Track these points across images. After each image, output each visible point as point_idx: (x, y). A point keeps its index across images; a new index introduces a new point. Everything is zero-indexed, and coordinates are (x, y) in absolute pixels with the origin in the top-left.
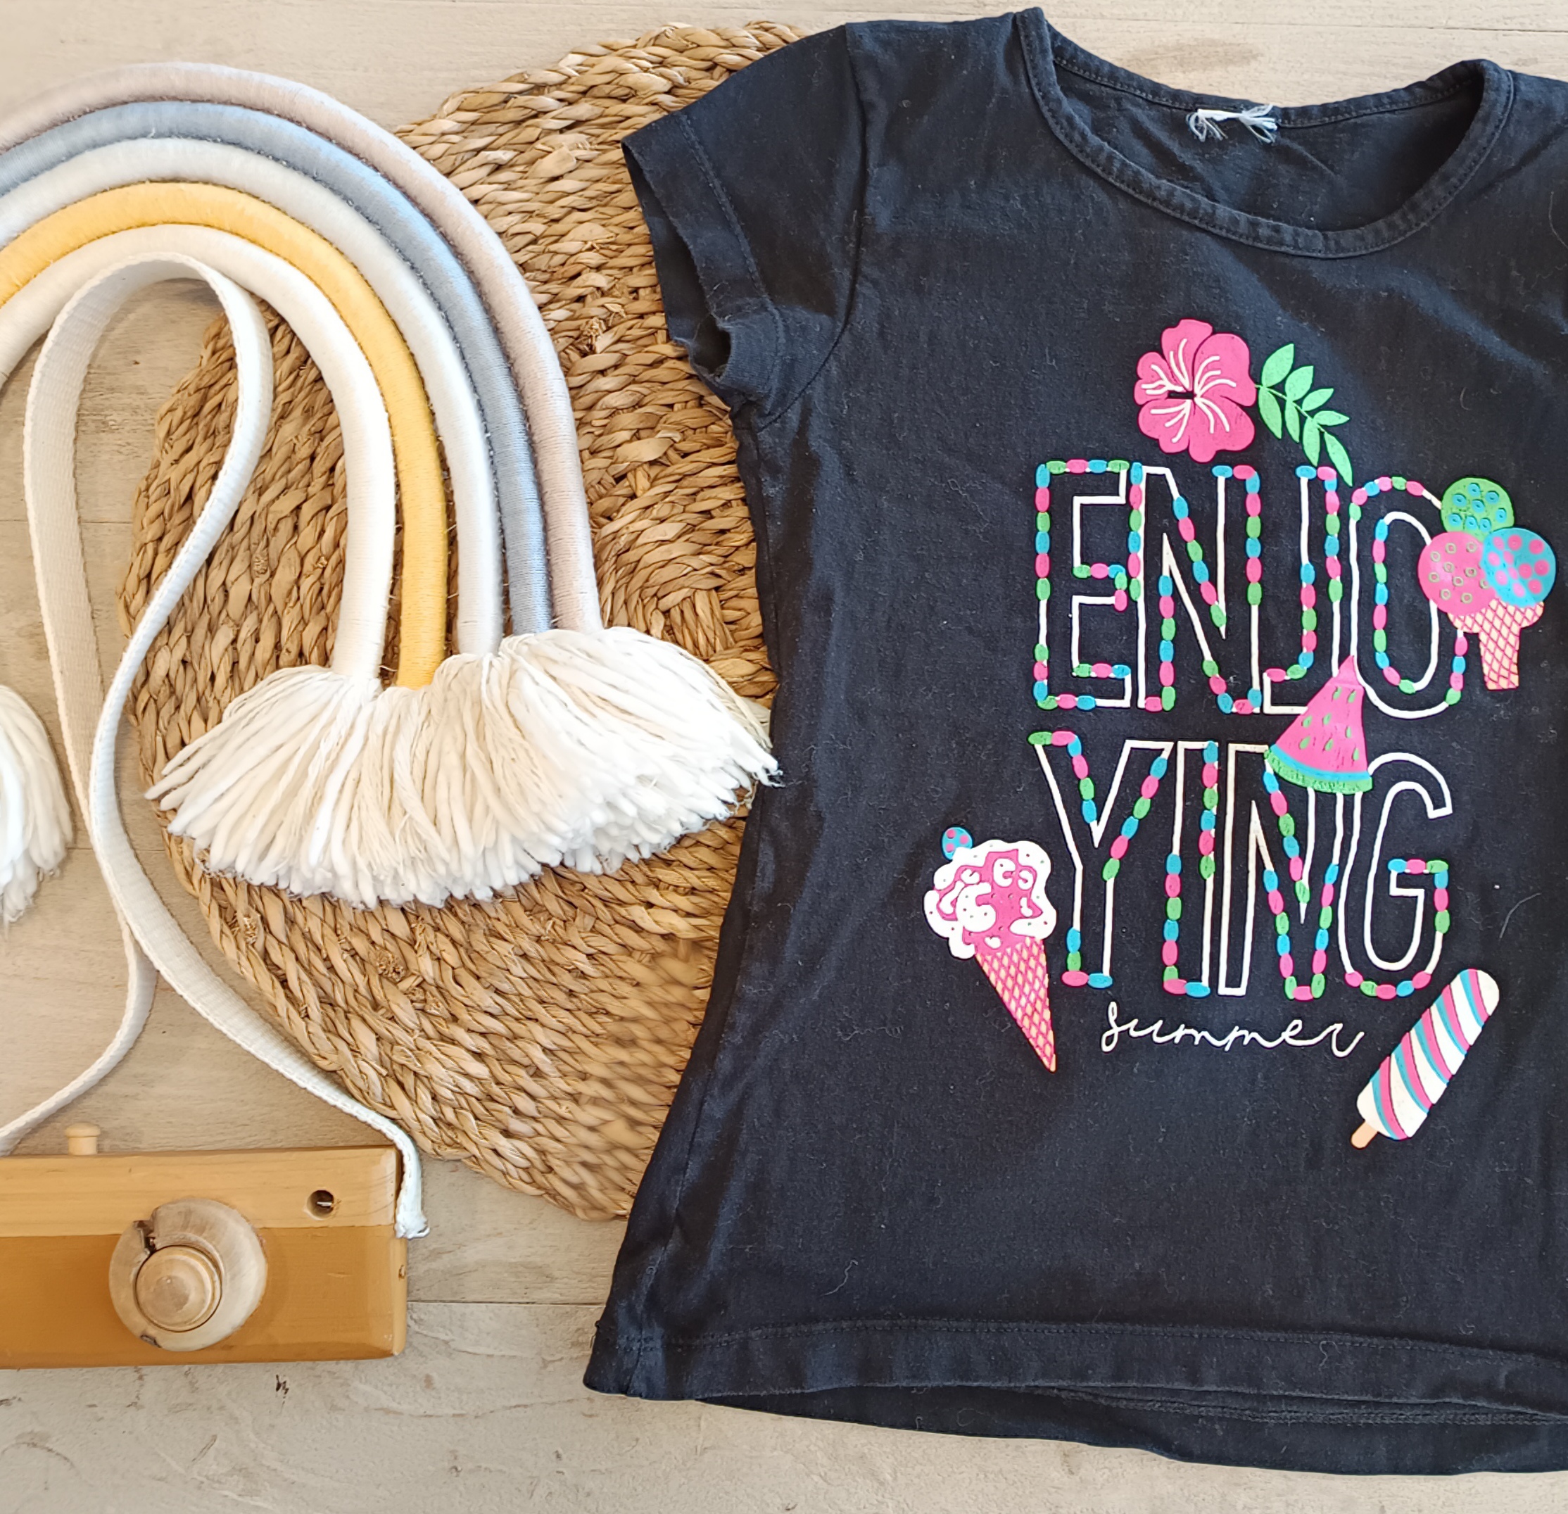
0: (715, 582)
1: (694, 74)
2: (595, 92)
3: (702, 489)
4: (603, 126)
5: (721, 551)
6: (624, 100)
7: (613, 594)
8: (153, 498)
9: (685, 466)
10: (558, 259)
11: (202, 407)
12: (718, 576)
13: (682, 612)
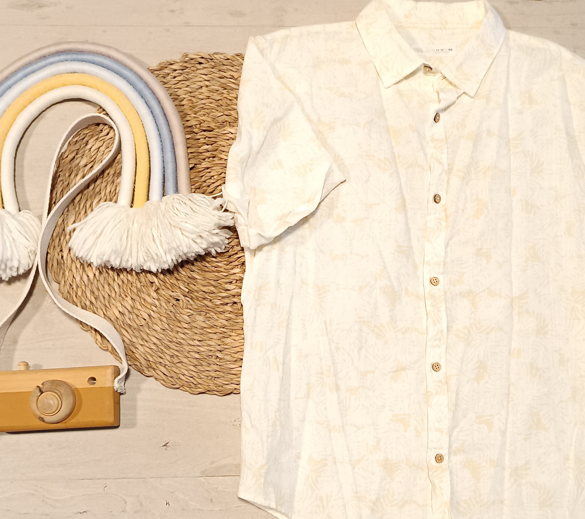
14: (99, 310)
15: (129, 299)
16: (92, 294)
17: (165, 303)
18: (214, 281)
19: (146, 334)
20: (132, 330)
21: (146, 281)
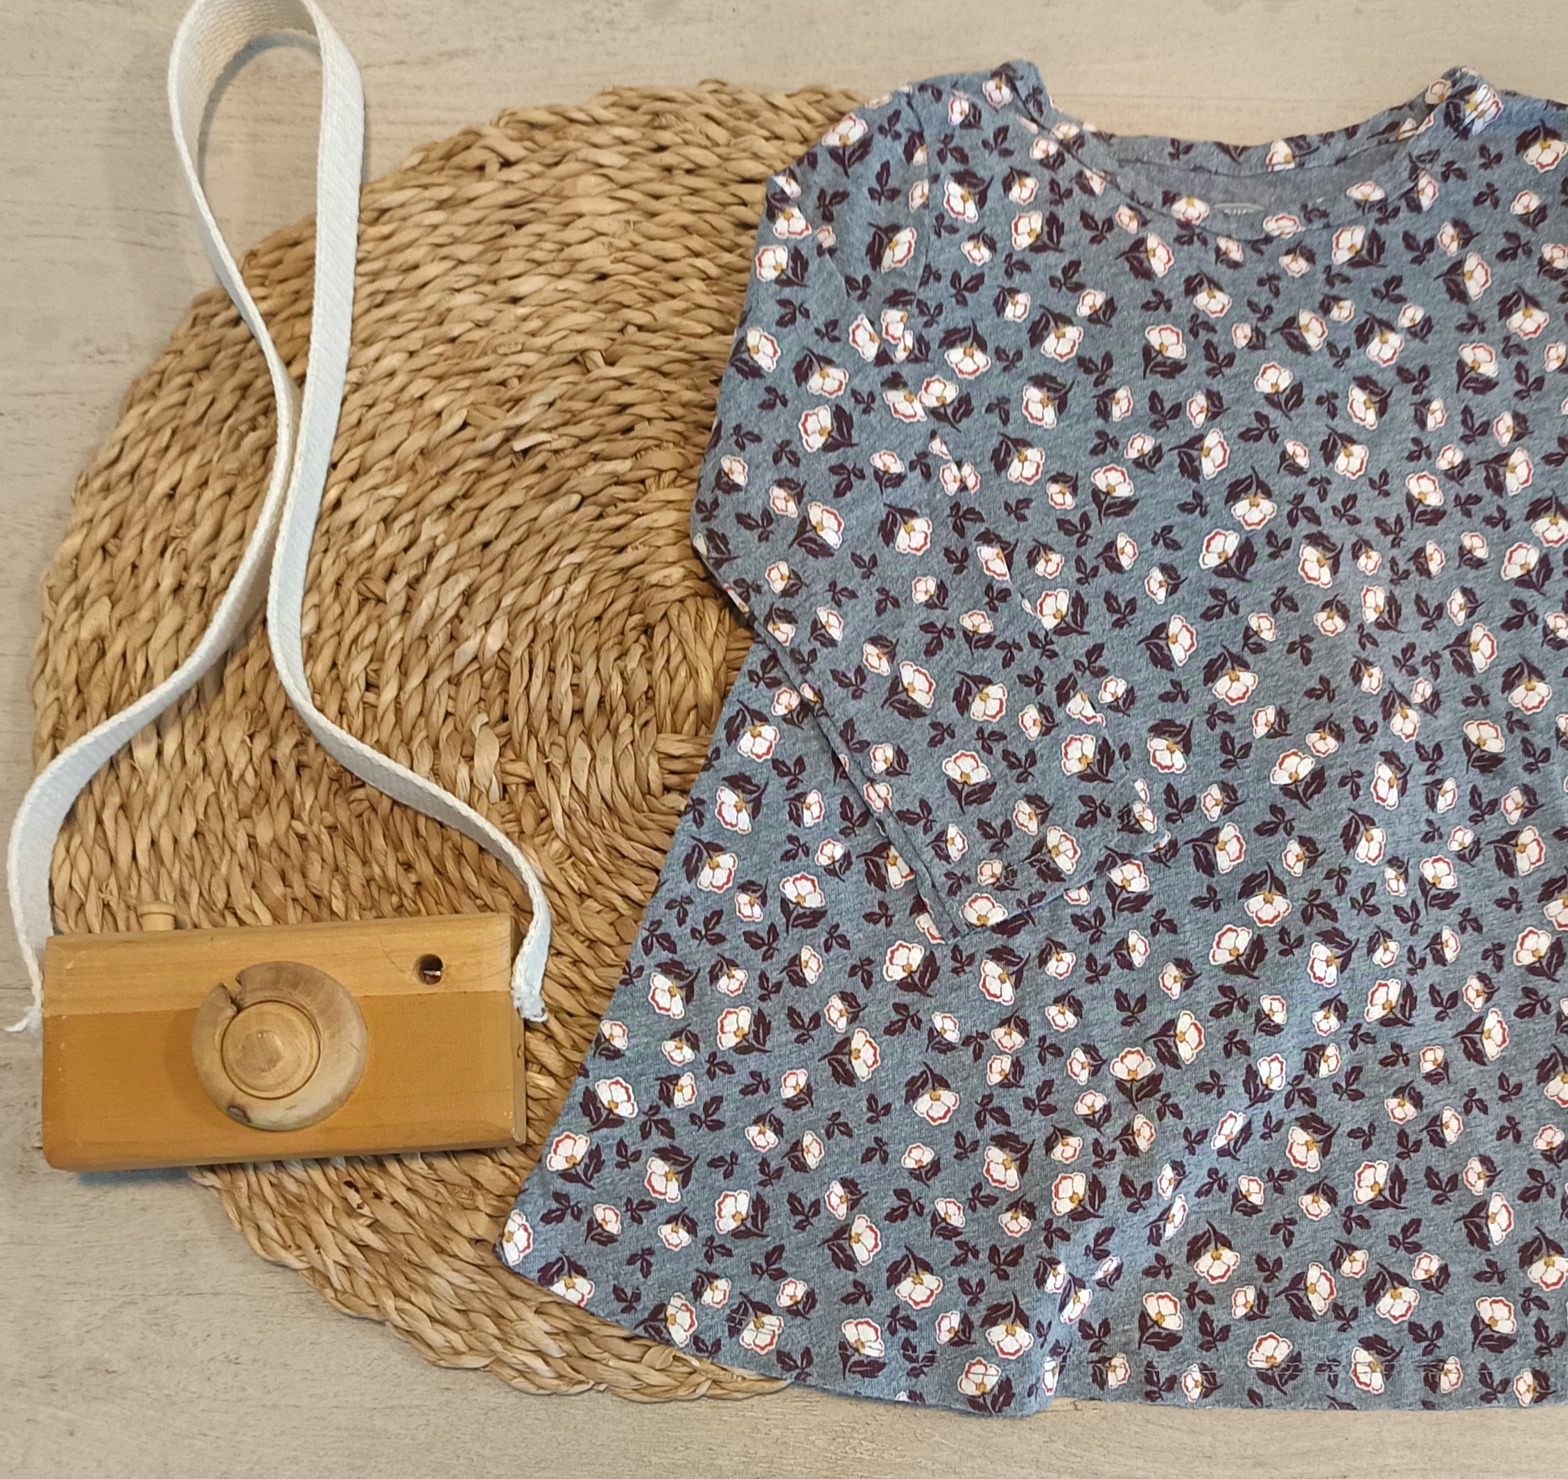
0: (652, 727)
1: (105, 574)
2: (82, 679)
3: (549, 710)
4: (121, 687)
5: (622, 709)
6: (102, 653)
7: (629, 839)
8: (349, 1289)
9: (519, 719)
10: (250, 777)
11: (268, 1203)
12: (646, 723)
13: (672, 772)
14: (622, 161)
15: (606, 266)
16: (688, 166)
17: (528, 367)
18: (508, 554)
19: (463, 257)
20: (502, 223)
21: (633, 343)
